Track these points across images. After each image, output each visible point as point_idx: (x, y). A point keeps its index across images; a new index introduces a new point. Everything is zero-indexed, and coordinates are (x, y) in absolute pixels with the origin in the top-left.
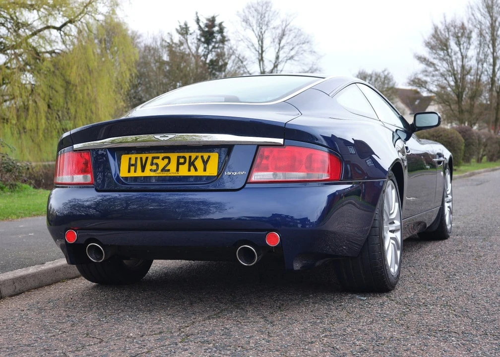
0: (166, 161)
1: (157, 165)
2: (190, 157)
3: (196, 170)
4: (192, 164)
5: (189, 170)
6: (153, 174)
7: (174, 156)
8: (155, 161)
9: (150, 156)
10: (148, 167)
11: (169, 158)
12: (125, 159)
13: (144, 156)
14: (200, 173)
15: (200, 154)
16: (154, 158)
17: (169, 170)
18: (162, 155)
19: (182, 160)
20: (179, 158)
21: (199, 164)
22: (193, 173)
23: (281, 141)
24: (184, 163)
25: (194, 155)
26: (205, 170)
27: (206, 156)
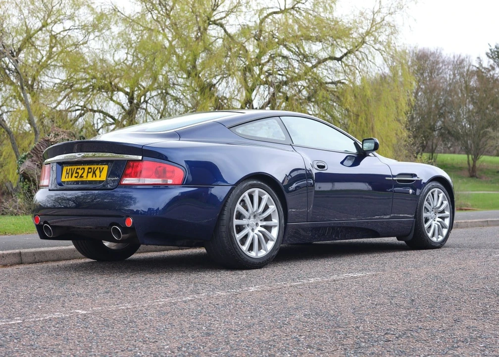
0: (83, 170)
1: (78, 173)
2: (94, 168)
3: (96, 177)
4: (94, 173)
5: (92, 177)
6: (76, 179)
7: (86, 167)
8: (78, 171)
9: (76, 167)
10: (75, 175)
11: (84, 169)
12: (65, 169)
13: (73, 167)
14: (98, 179)
15: (99, 166)
16: (77, 169)
17: (83, 177)
18: (81, 167)
19: (90, 170)
20: (89, 168)
21: (98, 172)
22: (94, 179)
23: (140, 158)
24: (90, 172)
25: (96, 167)
26: (100, 177)
27: (101, 167)
